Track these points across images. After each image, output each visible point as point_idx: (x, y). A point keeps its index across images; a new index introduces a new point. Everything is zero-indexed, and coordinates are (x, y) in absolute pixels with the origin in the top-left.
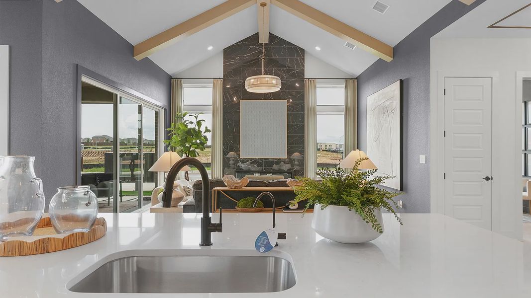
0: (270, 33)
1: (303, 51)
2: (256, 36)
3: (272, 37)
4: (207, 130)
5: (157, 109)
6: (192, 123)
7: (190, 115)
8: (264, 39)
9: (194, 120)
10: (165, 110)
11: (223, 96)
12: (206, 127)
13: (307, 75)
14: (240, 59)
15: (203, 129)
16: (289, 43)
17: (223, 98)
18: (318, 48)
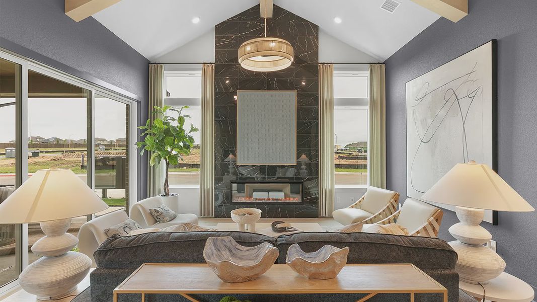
0: (274, 4)
1: (316, 27)
2: (257, 9)
3: (277, 10)
4: (193, 129)
5: (128, 101)
6: (173, 119)
7: (170, 109)
8: (266, 12)
9: (176, 116)
10: (139, 102)
11: (215, 85)
12: (192, 126)
13: (322, 59)
14: (237, 38)
15: (186, 128)
16: (298, 18)
17: (215, 88)
18: (338, 20)
